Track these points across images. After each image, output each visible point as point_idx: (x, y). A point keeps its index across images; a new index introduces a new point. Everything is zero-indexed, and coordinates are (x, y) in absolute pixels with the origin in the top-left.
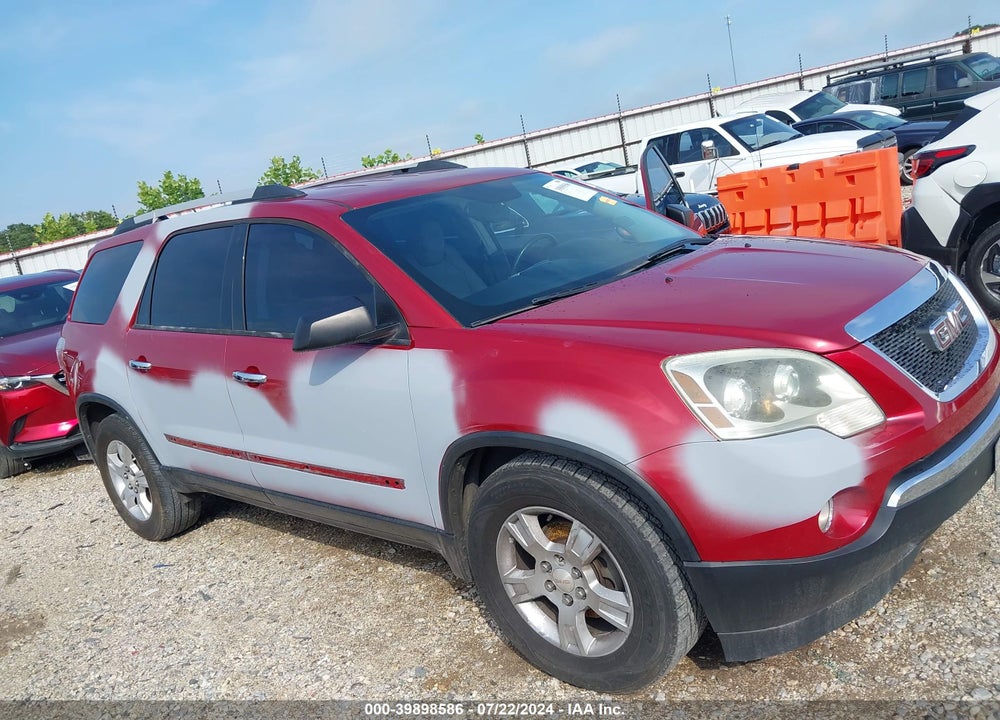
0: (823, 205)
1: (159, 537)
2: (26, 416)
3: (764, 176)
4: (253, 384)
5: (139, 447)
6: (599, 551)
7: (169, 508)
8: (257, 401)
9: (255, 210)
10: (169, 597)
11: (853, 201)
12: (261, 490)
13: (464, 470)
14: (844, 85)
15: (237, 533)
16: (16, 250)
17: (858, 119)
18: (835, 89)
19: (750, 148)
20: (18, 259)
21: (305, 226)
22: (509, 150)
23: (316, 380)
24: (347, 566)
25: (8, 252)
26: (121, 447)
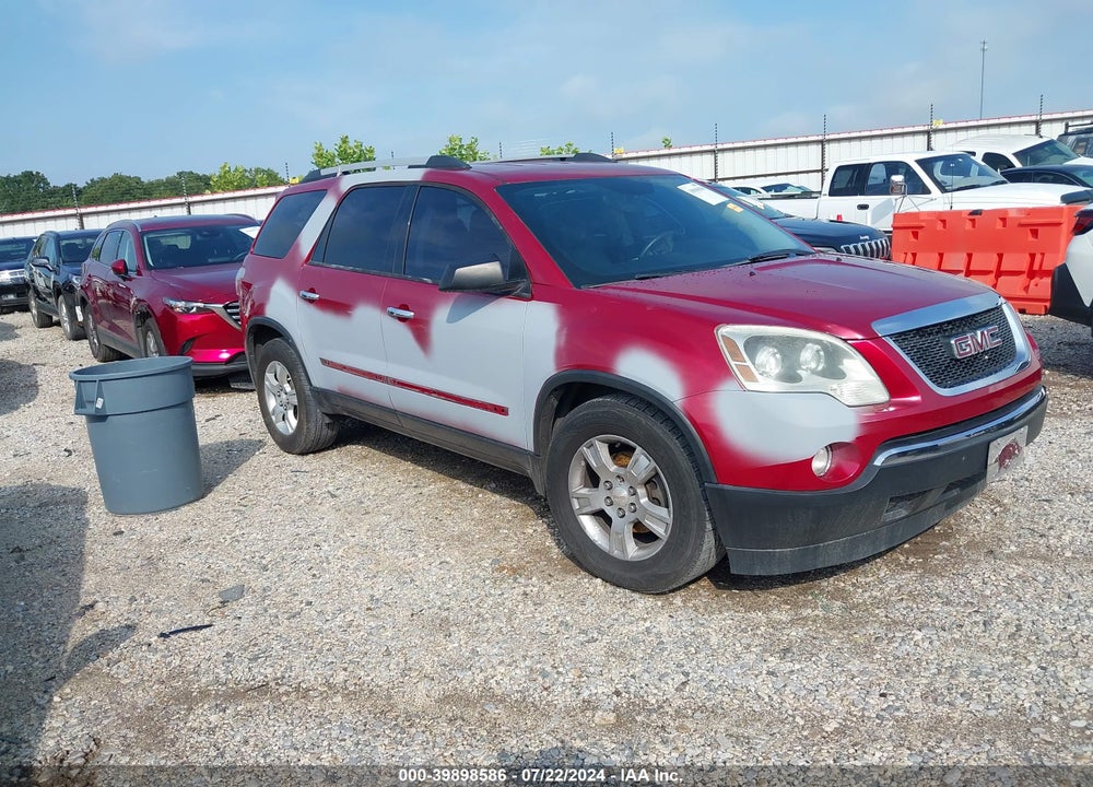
0: (1000, 256)
1: (297, 450)
2: (194, 339)
3: (943, 218)
4: (402, 319)
5: (295, 367)
6: (654, 473)
7: (312, 425)
8: (404, 333)
9: (426, 175)
10: (303, 492)
11: (1033, 256)
12: (394, 412)
13: (556, 403)
14: (1083, 136)
15: (365, 457)
16: (189, 195)
17: (1080, 175)
18: (1072, 139)
19: (943, 189)
20: (190, 204)
21: (463, 191)
22: (697, 158)
23: (451, 319)
24: (454, 491)
25: (182, 196)
26: (279, 367)
